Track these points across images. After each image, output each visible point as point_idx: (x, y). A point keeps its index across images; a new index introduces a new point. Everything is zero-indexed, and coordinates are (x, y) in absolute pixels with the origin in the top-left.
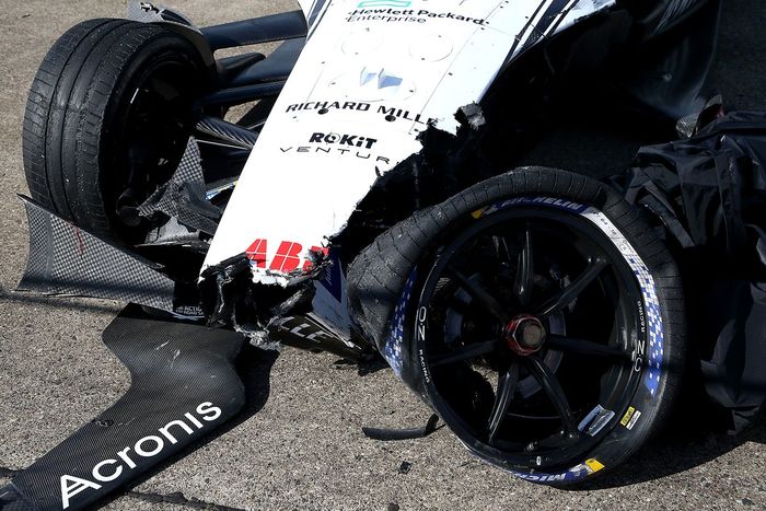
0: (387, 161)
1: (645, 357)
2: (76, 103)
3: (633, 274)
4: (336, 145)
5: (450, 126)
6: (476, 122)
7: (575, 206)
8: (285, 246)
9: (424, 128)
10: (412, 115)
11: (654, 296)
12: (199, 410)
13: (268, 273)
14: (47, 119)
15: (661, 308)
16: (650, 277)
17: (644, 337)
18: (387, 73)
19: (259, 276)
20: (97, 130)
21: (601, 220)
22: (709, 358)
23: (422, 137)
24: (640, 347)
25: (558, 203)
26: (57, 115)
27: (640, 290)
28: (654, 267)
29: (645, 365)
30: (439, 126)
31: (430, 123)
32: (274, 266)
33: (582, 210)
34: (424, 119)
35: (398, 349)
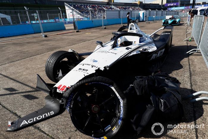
0: (88, 74)
1: (119, 116)
2: (51, 62)
3: (119, 99)
4: (82, 70)
5: (102, 69)
6: (108, 69)
7: (108, 85)
8: (64, 86)
9: (97, 69)
10: (96, 67)
11: (122, 104)
12: (51, 113)
13: (59, 91)
14: (48, 64)
15: (123, 107)
16: (122, 100)
17: (120, 112)
18: (95, 60)
19: (58, 91)
20: (53, 66)
21: (113, 88)
22: (133, 119)
23: (96, 70)
24: (119, 114)
25: (104, 84)
26: (49, 63)
27: (120, 103)
28: (123, 99)
29: (119, 118)
30: (100, 69)
31: (99, 68)
32: (60, 90)
33: (109, 85)
34: (98, 68)
35: (68, 108)
